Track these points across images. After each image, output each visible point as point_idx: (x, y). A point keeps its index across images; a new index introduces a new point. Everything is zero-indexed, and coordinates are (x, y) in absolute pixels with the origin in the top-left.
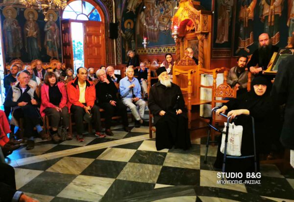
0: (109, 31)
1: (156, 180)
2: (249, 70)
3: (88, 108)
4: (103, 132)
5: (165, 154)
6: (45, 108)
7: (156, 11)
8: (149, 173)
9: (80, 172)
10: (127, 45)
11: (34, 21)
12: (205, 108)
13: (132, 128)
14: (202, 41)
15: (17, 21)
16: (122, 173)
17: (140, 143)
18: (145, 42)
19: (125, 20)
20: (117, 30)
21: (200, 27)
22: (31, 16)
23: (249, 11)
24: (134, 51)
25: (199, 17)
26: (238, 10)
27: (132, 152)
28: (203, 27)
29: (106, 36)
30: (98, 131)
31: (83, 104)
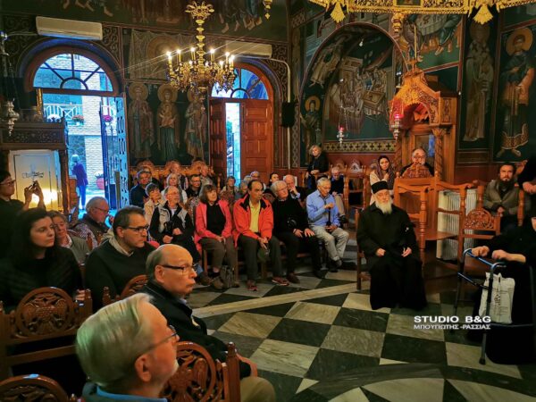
0: (280, 115)
1: (379, 353)
2: (521, 187)
3: (264, 241)
4: (283, 277)
5: (386, 316)
6: (200, 238)
7: (358, 85)
8: (367, 343)
9: (267, 335)
10: (308, 137)
11: (171, 102)
12: (445, 245)
13: (325, 272)
14: (442, 138)
15: (147, 103)
16: (326, 339)
17: (344, 296)
18: (341, 134)
19: (307, 98)
20: (293, 113)
21: (438, 116)
22: (167, 96)
23: (520, 90)
24: (320, 146)
25: (436, 101)
26: (502, 89)
27: (335, 310)
28: (443, 116)
29: (274, 123)
30: (276, 275)
31: (256, 233)
